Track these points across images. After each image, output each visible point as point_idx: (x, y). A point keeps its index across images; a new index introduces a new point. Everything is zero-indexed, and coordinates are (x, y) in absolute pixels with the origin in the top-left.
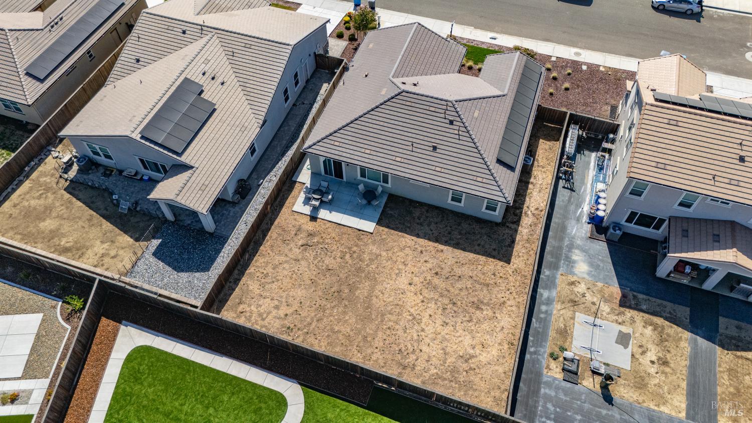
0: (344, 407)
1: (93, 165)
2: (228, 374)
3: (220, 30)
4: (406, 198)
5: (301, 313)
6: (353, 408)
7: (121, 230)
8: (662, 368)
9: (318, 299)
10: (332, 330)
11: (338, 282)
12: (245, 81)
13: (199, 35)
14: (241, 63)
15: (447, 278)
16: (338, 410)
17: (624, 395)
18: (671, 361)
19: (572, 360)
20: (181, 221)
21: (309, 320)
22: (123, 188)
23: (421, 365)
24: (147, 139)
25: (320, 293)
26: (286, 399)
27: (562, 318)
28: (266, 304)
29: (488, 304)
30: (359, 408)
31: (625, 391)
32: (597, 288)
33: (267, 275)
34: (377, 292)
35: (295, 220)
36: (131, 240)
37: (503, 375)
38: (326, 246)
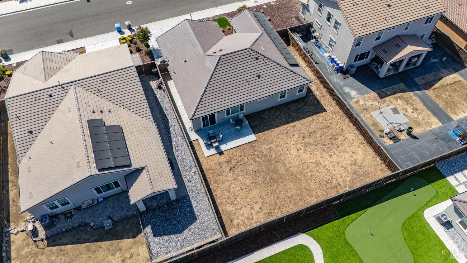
0: (332, 226)
1: (52, 219)
2: (266, 259)
3: (76, 81)
4: (254, 113)
5: (266, 201)
6: (336, 222)
7: (117, 239)
8: (418, 112)
9: (267, 189)
10: (288, 197)
11: (266, 174)
12: (121, 102)
13: (64, 92)
14: (109, 94)
15: (310, 136)
16: (331, 229)
17: (417, 132)
18: (417, 107)
19: (390, 133)
20: (150, 207)
21: (273, 202)
22: (91, 217)
23: (341, 180)
24: (104, 169)
25: (265, 186)
26: (304, 245)
27: (368, 119)
28: (245, 211)
29: (337, 135)
30: (338, 220)
31: (416, 130)
32: (367, 98)
33: (229, 198)
34: (288, 165)
35: (212, 160)
36: (131, 240)
37: (374, 159)
38: (242, 162)
